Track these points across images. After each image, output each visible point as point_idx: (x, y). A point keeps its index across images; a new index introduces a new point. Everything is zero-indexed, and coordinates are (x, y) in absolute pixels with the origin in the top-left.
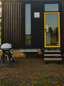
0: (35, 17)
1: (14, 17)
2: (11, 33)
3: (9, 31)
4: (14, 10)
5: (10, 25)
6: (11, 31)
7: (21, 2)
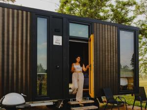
0: (54, 44)
1: (15, 40)
2: (10, 71)
3: (5, 67)
4: (15, 26)
5: (8, 55)
6: (10, 68)
7: (29, 13)
